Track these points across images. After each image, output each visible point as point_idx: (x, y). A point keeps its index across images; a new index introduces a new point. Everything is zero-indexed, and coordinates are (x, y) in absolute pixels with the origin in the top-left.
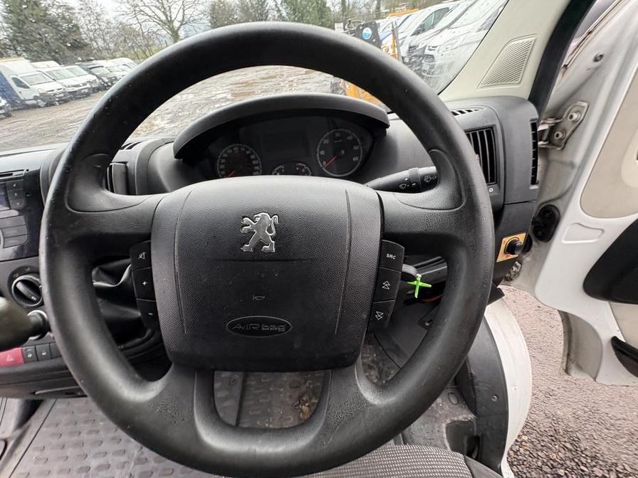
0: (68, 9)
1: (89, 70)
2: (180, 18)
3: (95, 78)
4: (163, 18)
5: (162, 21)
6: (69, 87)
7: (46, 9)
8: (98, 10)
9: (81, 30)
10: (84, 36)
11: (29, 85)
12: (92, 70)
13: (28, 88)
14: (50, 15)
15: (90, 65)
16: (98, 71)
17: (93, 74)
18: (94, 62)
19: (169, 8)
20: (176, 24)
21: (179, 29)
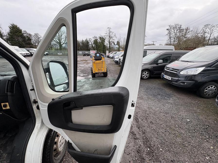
0: (30, 35)
2: (63, 42)
4: (58, 41)
7: (23, 34)
8: (39, 37)
9: (32, 40)
10: (32, 42)
12: (29, 51)
15: (29, 49)
16: (31, 51)
18: (31, 49)
19: (61, 40)
20: (62, 43)
21: (62, 45)
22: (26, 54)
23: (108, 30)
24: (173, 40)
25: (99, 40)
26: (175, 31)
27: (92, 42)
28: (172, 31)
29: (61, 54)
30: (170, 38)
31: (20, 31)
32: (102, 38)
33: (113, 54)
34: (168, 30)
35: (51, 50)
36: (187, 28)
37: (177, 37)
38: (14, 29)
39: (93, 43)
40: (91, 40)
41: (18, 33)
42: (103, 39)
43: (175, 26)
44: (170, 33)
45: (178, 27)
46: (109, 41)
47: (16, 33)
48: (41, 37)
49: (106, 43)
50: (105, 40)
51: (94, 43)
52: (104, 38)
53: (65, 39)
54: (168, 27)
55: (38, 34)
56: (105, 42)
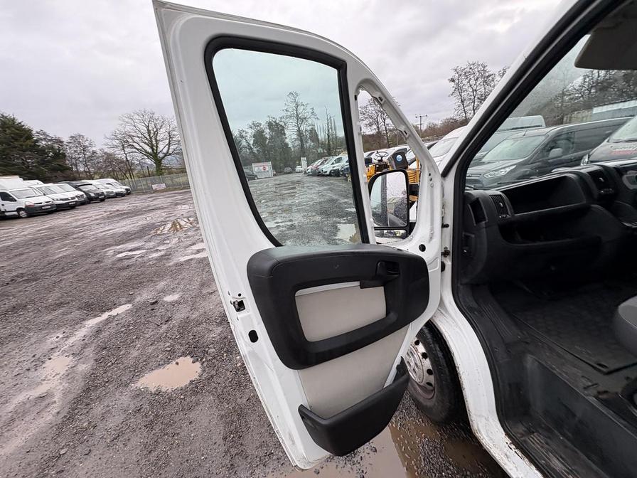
1: (77, 188)
2: (165, 151)
3: (82, 193)
4: (150, 151)
5: (148, 153)
6: (57, 200)
7: (37, 141)
8: (87, 144)
11: (16, 199)
12: (80, 187)
13: (16, 201)
14: (39, 146)
15: (78, 183)
16: (85, 188)
17: (81, 191)
18: (83, 181)
19: (157, 144)
20: (161, 155)
21: (163, 158)
22: (77, 199)
23: (290, 99)
24: (471, 107)
25: (268, 131)
26: (472, 82)
27: (248, 139)
28: (464, 82)
29: (163, 186)
30: (462, 101)
31: (27, 134)
32: (277, 124)
33: (333, 164)
34: (453, 80)
35: (130, 179)
36: (502, 72)
37: (479, 96)
38: (8, 131)
39: (252, 142)
40: (244, 134)
41: (22, 139)
42: (278, 129)
43: (468, 70)
44: (459, 89)
45: (476, 70)
46: (299, 130)
47: (16, 140)
48: (91, 145)
49: (291, 137)
50: (283, 130)
51: (255, 142)
52: (281, 123)
53: (167, 142)
54: (453, 74)
55: (80, 136)
56: (285, 134)
